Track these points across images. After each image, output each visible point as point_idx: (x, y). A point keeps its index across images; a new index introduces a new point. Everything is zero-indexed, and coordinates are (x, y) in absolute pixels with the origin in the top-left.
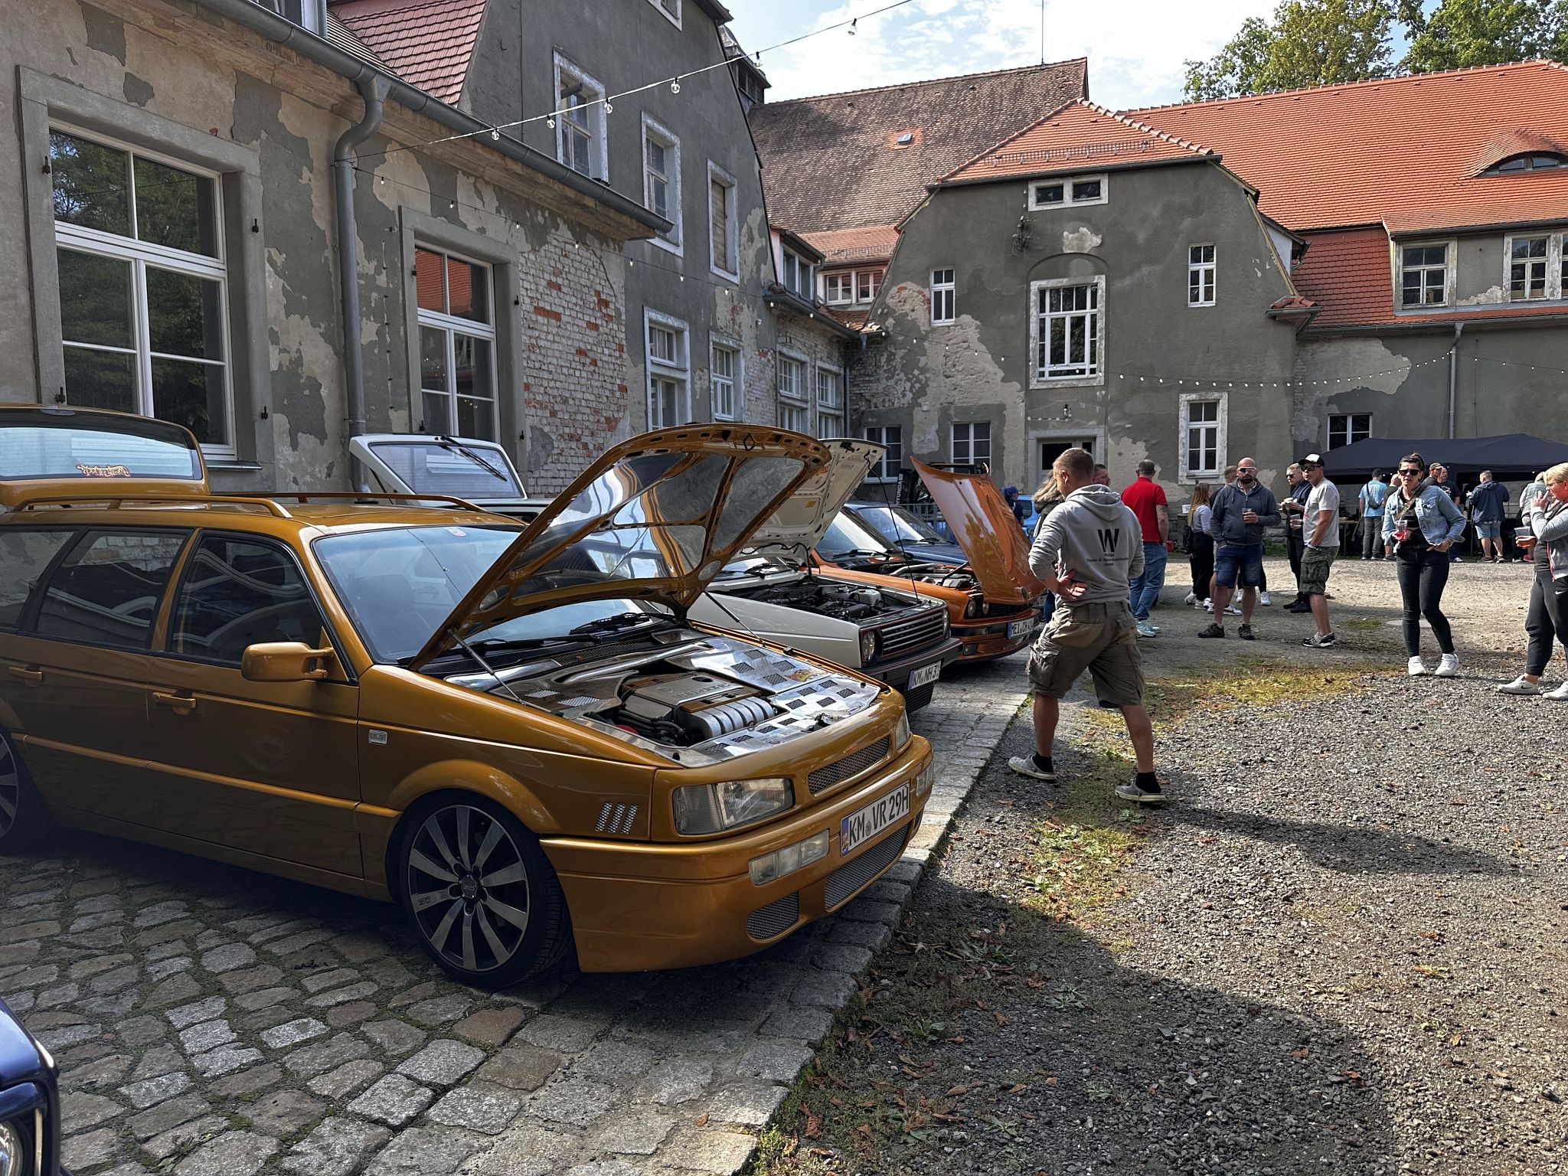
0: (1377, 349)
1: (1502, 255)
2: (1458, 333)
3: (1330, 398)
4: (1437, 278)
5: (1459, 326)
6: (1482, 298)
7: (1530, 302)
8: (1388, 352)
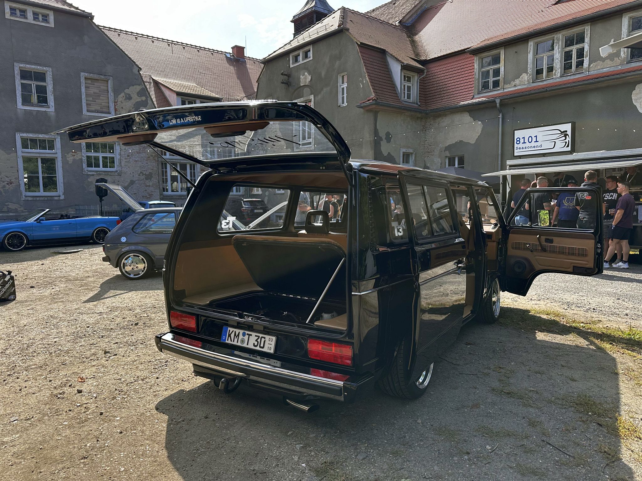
0: (466, 118)
1: (527, 53)
2: (498, 105)
3: (446, 147)
4: (497, 73)
5: (498, 101)
6: (517, 82)
7: (546, 81)
8: (472, 119)
